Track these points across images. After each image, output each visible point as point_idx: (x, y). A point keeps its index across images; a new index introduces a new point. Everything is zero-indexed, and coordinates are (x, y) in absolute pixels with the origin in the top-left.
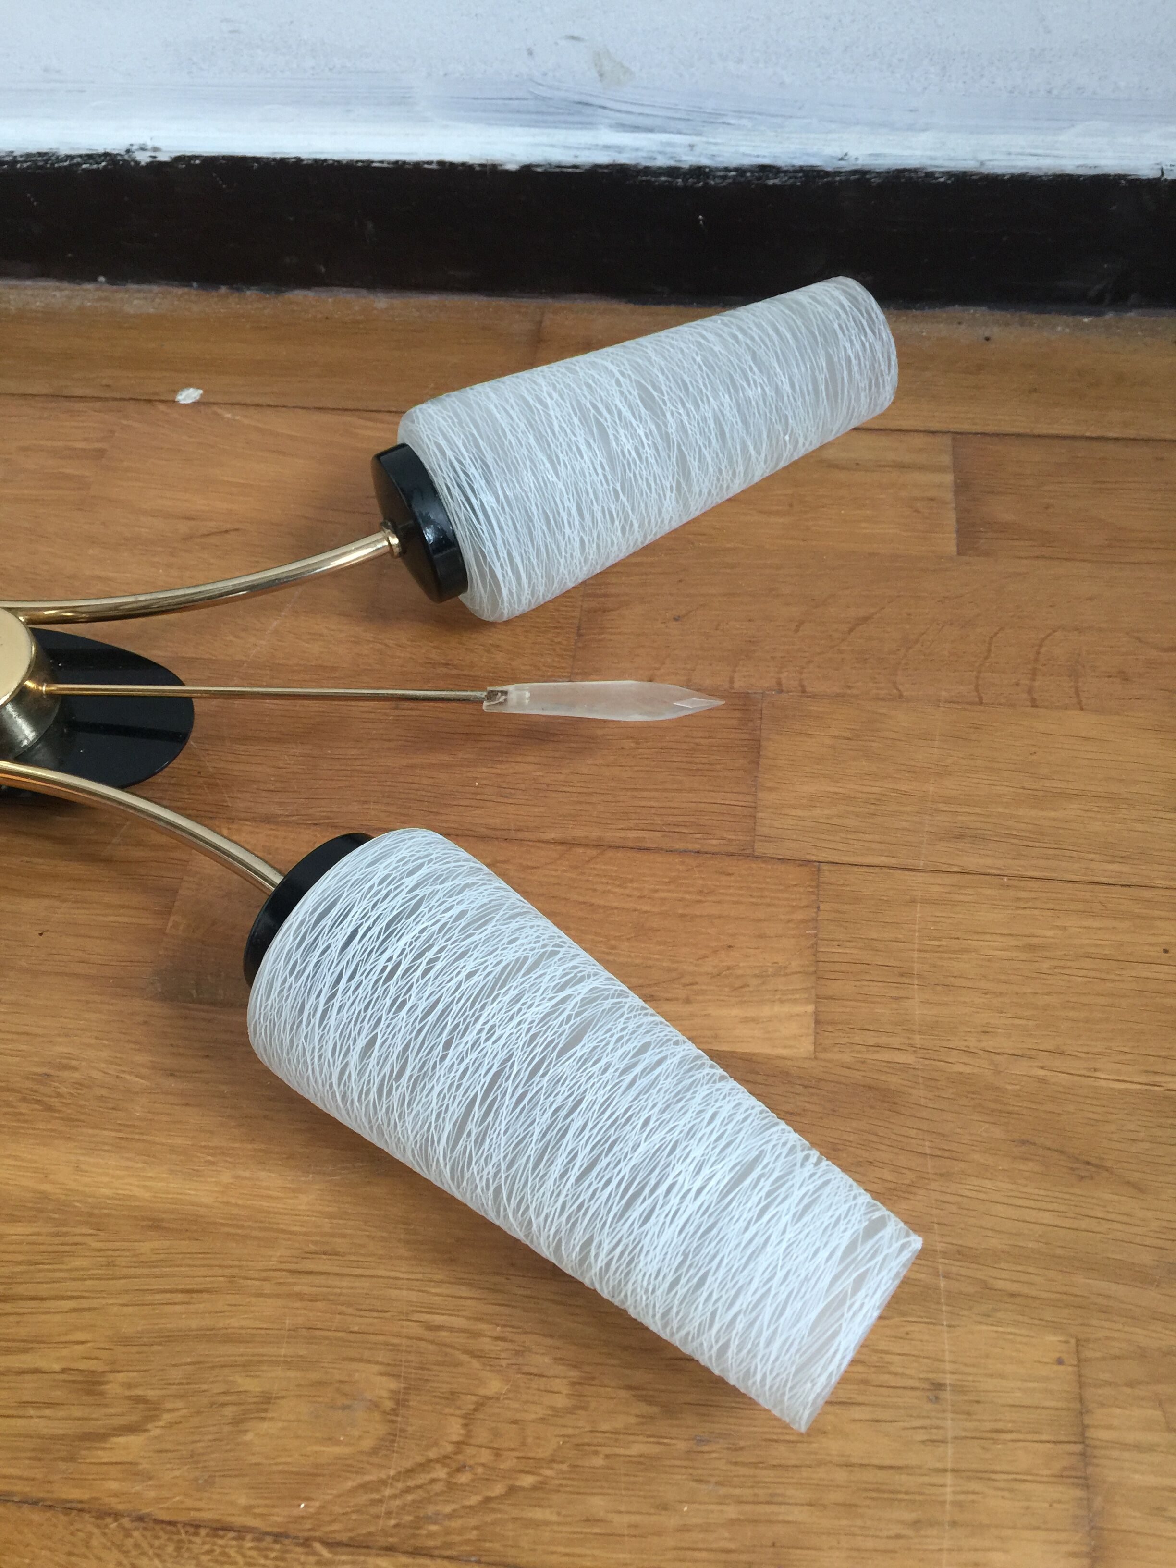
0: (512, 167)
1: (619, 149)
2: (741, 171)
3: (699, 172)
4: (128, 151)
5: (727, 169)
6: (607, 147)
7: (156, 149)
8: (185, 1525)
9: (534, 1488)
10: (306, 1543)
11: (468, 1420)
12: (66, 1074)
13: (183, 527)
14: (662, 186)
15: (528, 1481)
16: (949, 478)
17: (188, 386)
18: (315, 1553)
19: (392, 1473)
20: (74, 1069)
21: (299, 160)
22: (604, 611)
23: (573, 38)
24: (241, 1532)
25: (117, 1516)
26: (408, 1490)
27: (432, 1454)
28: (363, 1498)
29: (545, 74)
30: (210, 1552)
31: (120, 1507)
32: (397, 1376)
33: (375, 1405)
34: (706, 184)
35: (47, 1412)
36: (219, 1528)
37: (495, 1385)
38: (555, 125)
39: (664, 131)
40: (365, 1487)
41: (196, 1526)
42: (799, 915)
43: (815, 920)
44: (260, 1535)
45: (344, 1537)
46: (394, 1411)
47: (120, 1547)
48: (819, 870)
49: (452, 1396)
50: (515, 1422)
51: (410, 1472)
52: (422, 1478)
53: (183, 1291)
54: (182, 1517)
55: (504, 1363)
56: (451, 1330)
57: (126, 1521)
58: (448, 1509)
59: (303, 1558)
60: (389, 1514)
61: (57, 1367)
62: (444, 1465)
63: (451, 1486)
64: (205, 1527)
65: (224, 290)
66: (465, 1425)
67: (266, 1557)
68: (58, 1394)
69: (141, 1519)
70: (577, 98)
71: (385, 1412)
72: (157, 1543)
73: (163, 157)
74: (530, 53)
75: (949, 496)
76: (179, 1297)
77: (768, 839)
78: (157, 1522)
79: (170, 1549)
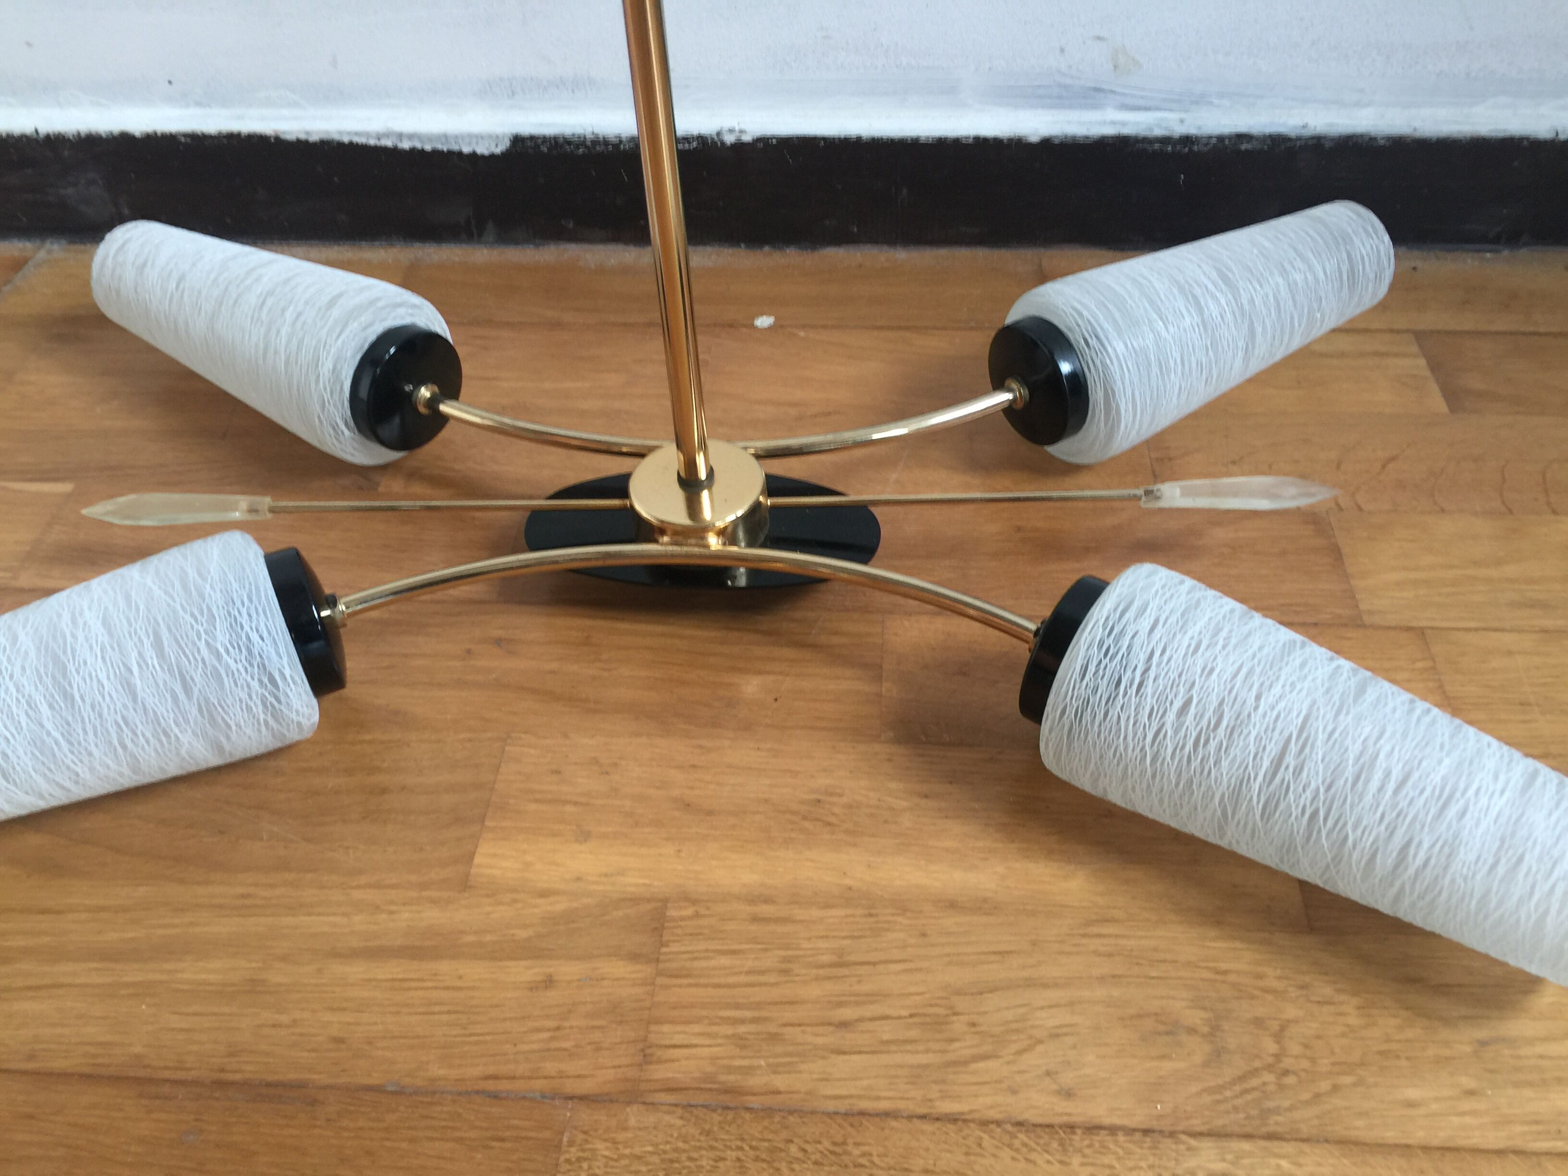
0: (1034, 139)
1: (1124, 124)
2: (1221, 139)
3: (1187, 140)
4: (719, 134)
5: (1210, 137)
6: (1113, 123)
7: (741, 132)
8: (1061, 1127)
9: (1355, 1085)
10: (1172, 1134)
11: (1278, 1036)
12: (835, 799)
13: (793, 412)
14: (1154, 152)
15: (1348, 1080)
16: (1422, 362)
17: (762, 314)
18: (1183, 1143)
19: (1227, 1079)
20: (840, 795)
21: (859, 139)
22: (1170, 459)
23: (1099, 38)
24: (1113, 1130)
25: (998, 1123)
26: (1246, 1091)
27: (1257, 1064)
28: (1207, 1099)
29: (1070, 67)
30: (1090, 1146)
31: (999, 1116)
32: (1204, 1009)
33: (1192, 1031)
34: (1191, 150)
35: (908, 1047)
36: (1093, 1129)
37: (1291, 1012)
38: (1071, 107)
39: (1158, 109)
40: (1209, 1090)
41: (1071, 1128)
42: (1420, 665)
43: (1433, 668)
44: (1130, 1131)
45: (1204, 1128)
46: (1211, 1034)
47: (1010, 1146)
48: (1423, 633)
49: (1258, 1022)
50: (1318, 1037)
51: (1242, 1078)
52: (1255, 1082)
53: (995, 953)
54: (1057, 1120)
55: (1293, 995)
56: (1238, 972)
57: (1009, 1127)
58: (1286, 1103)
59: (1174, 1147)
60: (1236, 1109)
61: (905, 1013)
62: (1270, 1072)
63: (1281, 1087)
64: (1079, 1127)
65: (767, 249)
66: (1278, 1042)
67: (1142, 1148)
68: (913, 1034)
69: (1019, 1124)
70: (1093, 85)
71: (1203, 1036)
72: (1042, 1142)
73: (747, 138)
74: (1062, 50)
75: (1428, 373)
76: (993, 958)
77: (1370, 613)
78: (1036, 1126)
79: (1055, 1145)
